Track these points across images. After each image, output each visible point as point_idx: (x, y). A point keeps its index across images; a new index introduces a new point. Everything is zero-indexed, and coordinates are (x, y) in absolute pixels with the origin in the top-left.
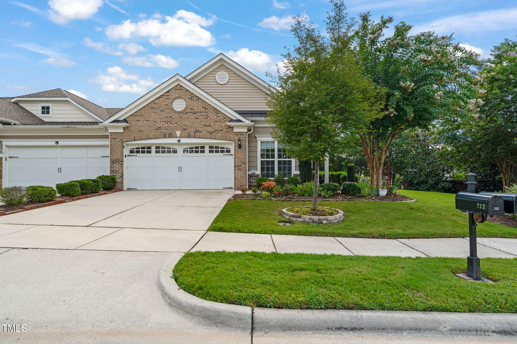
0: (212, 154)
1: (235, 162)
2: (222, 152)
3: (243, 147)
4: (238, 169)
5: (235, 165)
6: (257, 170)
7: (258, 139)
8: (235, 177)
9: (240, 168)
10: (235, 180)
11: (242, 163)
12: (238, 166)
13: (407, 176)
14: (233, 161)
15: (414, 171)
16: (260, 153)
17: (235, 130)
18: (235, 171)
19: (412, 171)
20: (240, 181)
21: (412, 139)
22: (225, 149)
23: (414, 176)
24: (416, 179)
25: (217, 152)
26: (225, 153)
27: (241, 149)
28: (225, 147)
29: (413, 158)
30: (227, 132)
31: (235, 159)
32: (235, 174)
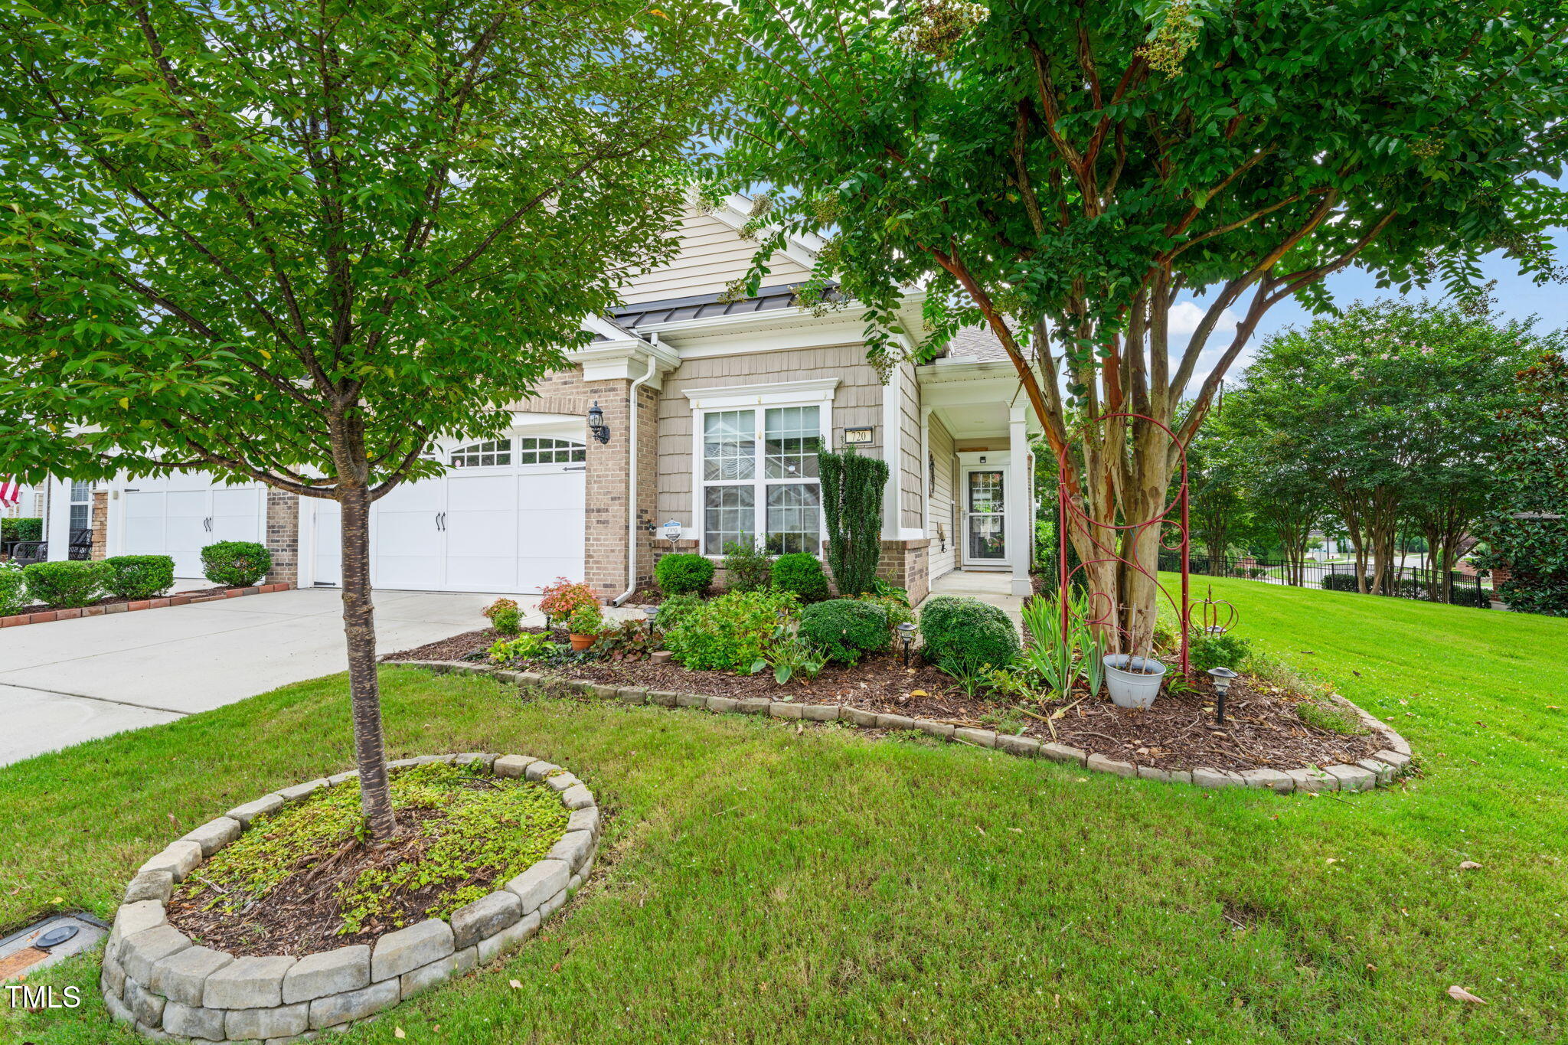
0: (530, 468)
1: (588, 494)
2: (562, 457)
3: (615, 436)
4: (598, 522)
5: (588, 505)
6: (689, 525)
7: (693, 404)
8: (587, 551)
9: (604, 516)
10: (587, 562)
11: (613, 499)
12: (599, 511)
13: (1503, 541)
14: (584, 491)
15: (1543, 520)
16: (703, 459)
17: (590, 374)
18: (588, 528)
19: (1533, 521)
20: (605, 568)
21: (1531, 382)
22: (570, 449)
23: (1543, 544)
24: (1554, 554)
25: (546, 458)
26: (570, 464)
27: (610, 443)
28: (571, 442)
29: (1532, 463)
30: (565, 383)
31: (588, 483)
32: (587, 539)
